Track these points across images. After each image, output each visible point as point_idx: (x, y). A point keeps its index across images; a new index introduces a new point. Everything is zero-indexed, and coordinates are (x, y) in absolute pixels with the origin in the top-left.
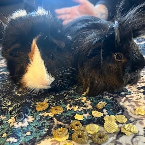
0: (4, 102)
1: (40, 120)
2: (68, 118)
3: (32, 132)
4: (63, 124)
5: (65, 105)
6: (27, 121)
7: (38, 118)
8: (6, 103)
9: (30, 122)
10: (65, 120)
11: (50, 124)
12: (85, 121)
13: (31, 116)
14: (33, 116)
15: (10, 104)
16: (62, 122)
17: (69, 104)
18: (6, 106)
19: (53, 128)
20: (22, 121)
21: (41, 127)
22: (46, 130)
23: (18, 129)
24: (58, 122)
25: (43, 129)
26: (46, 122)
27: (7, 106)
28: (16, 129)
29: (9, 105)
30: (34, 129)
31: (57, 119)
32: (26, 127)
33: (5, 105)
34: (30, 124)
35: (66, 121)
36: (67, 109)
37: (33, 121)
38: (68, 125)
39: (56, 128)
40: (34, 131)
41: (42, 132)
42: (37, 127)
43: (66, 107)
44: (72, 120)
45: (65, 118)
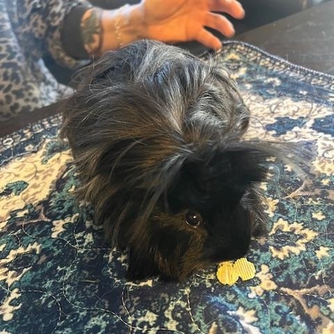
0: (130, 322)
2: (302, 274)
4: (309, 290)
5: (268, 253)
7: (259, 306)
8: (141, 320)
9: (254, 322)
10: (305, 281)
11: (290, 304)
13: (238, 308)
14: (244, 307)
15: (155, 316)
16: (303, 288)
17: (271, 248)
18: (150, 327)
19: (305, 308)
20: (245, 331)
21: (284, 318)
22: (298, 318)
24: (297, 291)
25: (292, 319)
26: (280, 304)
27: (155, 326)
29: (155, 319)
30: (277, 330)
31: (290, 288)
33: (145, 327)
34: (259, 327)
35: (308, 282)
36: (282, 259)
37: (256, 315)
38: (318, 286)
41: (299, 325)
42: (278, 324)
43: (274, 256)
44: (314, 274)
45: (298, 277)
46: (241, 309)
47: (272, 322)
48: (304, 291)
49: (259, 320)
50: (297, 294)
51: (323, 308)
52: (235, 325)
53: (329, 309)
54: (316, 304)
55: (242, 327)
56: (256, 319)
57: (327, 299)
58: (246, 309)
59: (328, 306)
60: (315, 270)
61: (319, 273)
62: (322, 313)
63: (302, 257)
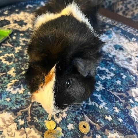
1: (24, 97)
3: (11, 101)
4: (29, 114)
6: (18, 91)
7: (24, 95)
10: (33, 113)
11: (24, 106)
12: (41, 126)
16: (30, 112)
20: (14, 89)
21: (18, 102)
22: (18, 107)
23: (6, 92)
24: (30, 109)
25: (18, 105)
26: (25, 102)
28: (5, 91)
30: (14, 99)
31: (31, 107)
32: (12, 94)
34: (17, 94)
37: (21, 94)
38: (31, 117)
39: (23, 112)
40: (13, 101)
41: (15, 106)
42: (17, 100)
44: (36, 117)
45: (36, 111)
46: (24, 90)
47: (18, 98)
48: (29, 112)
49: (19, 94)
50: (28, 109)
51: (20, 117)
52: (17, 86)
53: (20, 119)
54: (22, 115)
55: (16, 88)
56: (20, 94)
57: (24, 120)
58: (24, 91)
59: (21, 119)
60: (38, 118)
61: (37, 119)
62: (18, 116)
63: (45, 114)
